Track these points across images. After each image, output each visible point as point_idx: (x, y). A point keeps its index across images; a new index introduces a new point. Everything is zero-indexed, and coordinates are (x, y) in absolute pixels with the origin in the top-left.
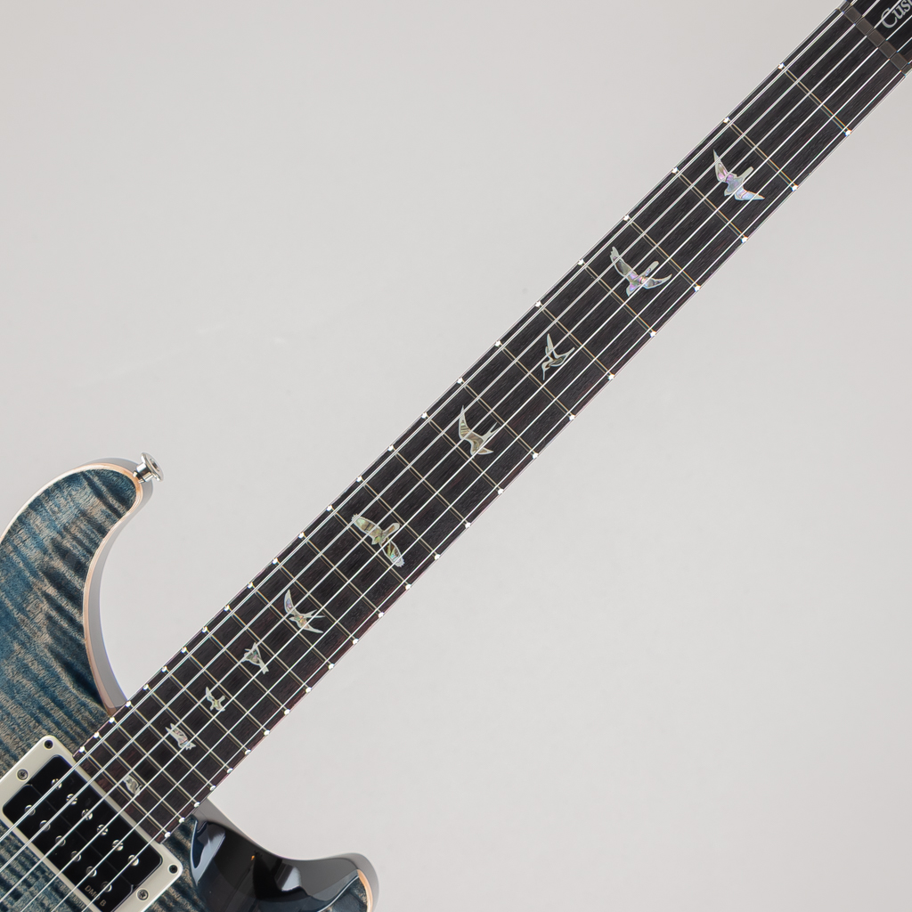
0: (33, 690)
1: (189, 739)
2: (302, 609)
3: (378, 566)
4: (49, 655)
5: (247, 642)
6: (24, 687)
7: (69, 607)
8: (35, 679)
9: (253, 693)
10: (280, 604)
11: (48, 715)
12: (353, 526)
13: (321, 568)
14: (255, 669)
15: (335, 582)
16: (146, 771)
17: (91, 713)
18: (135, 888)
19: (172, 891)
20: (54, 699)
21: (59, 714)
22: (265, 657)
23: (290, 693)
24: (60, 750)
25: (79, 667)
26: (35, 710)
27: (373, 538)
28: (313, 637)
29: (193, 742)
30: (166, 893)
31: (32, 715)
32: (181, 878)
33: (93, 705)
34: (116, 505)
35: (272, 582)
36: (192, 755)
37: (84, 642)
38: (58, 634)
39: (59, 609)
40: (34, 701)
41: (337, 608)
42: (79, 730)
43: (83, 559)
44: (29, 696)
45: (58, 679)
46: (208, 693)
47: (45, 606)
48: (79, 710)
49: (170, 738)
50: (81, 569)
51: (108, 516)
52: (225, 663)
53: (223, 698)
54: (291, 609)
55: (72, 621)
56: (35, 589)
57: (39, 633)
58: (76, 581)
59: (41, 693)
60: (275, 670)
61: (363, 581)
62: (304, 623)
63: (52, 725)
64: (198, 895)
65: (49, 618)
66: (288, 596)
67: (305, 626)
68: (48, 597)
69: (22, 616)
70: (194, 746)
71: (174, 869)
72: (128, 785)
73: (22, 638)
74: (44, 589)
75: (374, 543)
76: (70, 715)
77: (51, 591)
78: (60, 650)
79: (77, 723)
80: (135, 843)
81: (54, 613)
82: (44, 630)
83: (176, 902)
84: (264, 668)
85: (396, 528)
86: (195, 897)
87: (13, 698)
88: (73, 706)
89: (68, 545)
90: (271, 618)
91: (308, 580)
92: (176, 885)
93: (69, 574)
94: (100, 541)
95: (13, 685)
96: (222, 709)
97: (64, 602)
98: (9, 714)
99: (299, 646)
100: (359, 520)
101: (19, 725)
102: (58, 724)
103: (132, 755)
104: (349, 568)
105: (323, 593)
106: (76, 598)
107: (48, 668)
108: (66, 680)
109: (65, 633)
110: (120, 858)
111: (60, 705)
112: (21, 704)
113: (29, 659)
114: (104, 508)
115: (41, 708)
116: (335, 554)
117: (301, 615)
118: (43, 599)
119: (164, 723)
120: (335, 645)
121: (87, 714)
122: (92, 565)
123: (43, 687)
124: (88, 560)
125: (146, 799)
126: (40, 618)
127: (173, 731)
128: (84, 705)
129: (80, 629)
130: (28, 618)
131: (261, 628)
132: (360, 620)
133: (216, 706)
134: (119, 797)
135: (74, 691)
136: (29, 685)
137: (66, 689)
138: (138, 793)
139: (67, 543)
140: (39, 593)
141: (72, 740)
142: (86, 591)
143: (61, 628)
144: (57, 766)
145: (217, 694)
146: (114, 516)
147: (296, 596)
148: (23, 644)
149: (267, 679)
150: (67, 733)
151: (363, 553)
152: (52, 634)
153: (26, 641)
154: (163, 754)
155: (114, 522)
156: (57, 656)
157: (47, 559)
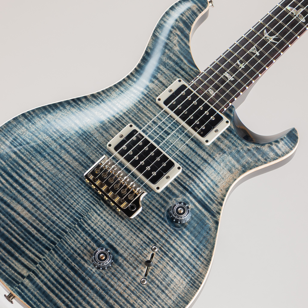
0: (173, 65)
1: (232, 76)
2: (271, 34)
3: (296, 22)
4: (178, 53)
5: (251, 45)
6: (169, 64)
7: (185, 40)
8: (174, 61)
9: (254, 61)
10: (262, 33)
11: (179, 73)
12: (286, 9)
13: (276, 22)
14: (254, 54)
15: (281, 26)
16: (216, 87)
17: (194, 72)
18: (213, 128)
19: (227, 132)
20: (181, 67)
21: (183, 73)
22: (258, 50)
23: (268, 62)
24: (183, 82)
25: (189, 58)
26: (174, 71)
27: (294, 13)
28: (275, 44)
29: (233, 77)
30: (224, 132)
31: (173, 73)
32: (229, 127)
33: (195, 69)
34: (201, 6)
35: (260, 27)
36: (233, 82)
37: (190, 51)
38: (182, 47)
39: (182, 39)
40: (174, 68)
41: (283, 34)
42: (190, 78)
43: (189, 24)
44: (172, 66)
45: (182, 61)
46: (238, 62)
47: (177, 38)
48: (190, 71)
49: (224, 76)
50: (189, 28)
51: (199, 10)
52: (243, 52)
53: (243, 63)
54: (266, 35)
55: (186, 44)
56: (173, 32)
57: (175, 46)
58: (187, 32)
59: (176, 66)
60: (262, 54)
61: (291, 26)
62: (271, 39)
63: (180, 76)
65: (178, 41)
66: (265, 31)
67: (272, 40)
68: (178, 35)
69: (168, 41)
70: (233, 79)
71: (227, 122)
72: (210, 92)
73: (169, 48)
74: (176, 32)
75: (294, 14)
76: (187, 73)
77: (179, 33)
78: (182, 52)
79: (189, 75)
80: (212, 112)
81: (180, 40)
82: (177, 45)
83: (228, 135)
84: (258, 53)
85: (302, 10)
86: (235, 133)
87: (166, 67)
88: (188, 70)
89: (185, 19)
90: (259, 38)
91: (272, 26)
92: (228, 129)
93: (185, 29)
94: (196, 19)
95: (166, 63)
96: (243, 67)
97: (183, 37)
98: (164, 73)
99: (269, 46)
100: (288, 8)
101: (168, 76)
102: (182, 76)
103: (211, 82)
104: (286, 22)
105: (277, 30)
106: (187, 37)
107: (178, 57)
108: (185, 61)
109: (184, 47)
110: (207, 117)
111: (183, 70)
112: (169, 69)
113: (171, 55)
114: (197, 7)
115: (176, 71)
116: (280, 17)
117: (270, 37)
118: (176, 35)
119: (223, 71)
120: (282, 46)
121: (193, 72)
122: (193, 27)
123: (177, 64)
124: (191, 25)
125: (217, 96)
126: (175, 42)
127: (226, 74)
128: (192, 69)
129: (189, 47)
130: (171, 41)
131: (256, 41)
132: (291, 38)
133: (241, 66)
134: (206, 96)
135: (188, 65)
136: (171, 63)
137: (185, 64)
138: (214, 95)
139: (184, 18)
140: (175, 34)
141: (188, 81)
142: (190, 35)
143: (182, 46)
144: (183, 87)
145: (241, 62)
146: (201, 10)
147: (268, 30)
148: (169, 50)
149: (259, 57)
150: (186, 79)
151: (290, 17)
152: (179, 47)
153: (170, 49)
154: (222, 81)
155: (201, 12)
156: (182, 54)
157: (177, 23)
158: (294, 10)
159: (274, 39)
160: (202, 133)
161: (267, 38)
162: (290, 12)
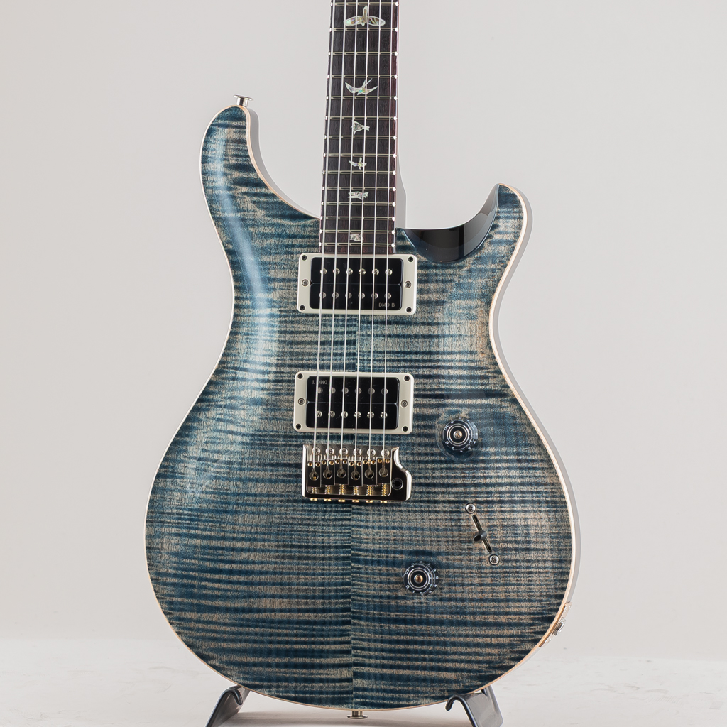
0: (276, 242)
1: (361, 191)
2: (359, 85)
3: (374, 33)
4: (269, 219)
5: (348, 123)
6: (271, 244)
7: (260, 190)
8: (272, 236)
9: (371, 143)
10: (347, 92)
11: (293, 246)
12: (346, 27)
13: (350, 59)
14: (361, 132)
15: (361, 59)
16: (356, 225)
17: (311, 226)
18: (401, 284)
19: (421, 272)
20: (289, 236)
21: (298, 241)
22: (362, 122)
23: (388, 127)
24: (311, 256)
25: (288, 212)
26: (285, 250)
27: (361, 23)
28: (374, 93)
29: (365, 191)
30: (419, 275)
31: (286, 253)
32: (419, 262)
33: (308, 222)
34: (238, 123)
35: (335, 86)
36: (370, 198)
37: (280, 200)
38: (265, 206)
39: (256, 195)
40: (281, 246)
41: (373, 69)
42: (313, 240)
43: (246, 163)
44: (277, 246)
45: (283, 225)
46: (352, 163)
47: (248, 199)
48: (304, 231)
49: (353, 200)
50: (249, 168)
51: (240, 132)
52: (346, 142)
53: (361, 159)
54: (354, 90)
55: (266, 195)
56: (236, 195)
57: (256, 213)
58: (252, 176)
59: (281, 239)
60: (371, 123)
61: (374, 46)
62: (364, 90)
63: (299, 249)
64: (434, 262)
65: (254, 202)
66: (348, 86)
67: (367, 91)
68: (245, 193)
69: (242, 213)
70: (367, 193)
71: (411, 259)
72: (355, 240)
73: (251, 223)
74: (240, 191)
75: (363, 25)
76: (303, 237)
77: (244, 189)
78: (272, 212)
79: (309, 237)
80: (381, 264)
81: (254, 199)
82: (257, 209)
83: (426, 275)
84: (366, 128)
85: (367, 9)
86: (434, 264)
87: (270, 254)
88: (300, 231)
89: (234, 162)
90: (348, 102)
91: (349, 70)
92: (420, 267)
93: (246, 175)
94: (246, 147)
95: (266, 248)
96: (365, 164)
97: (255, 190)
98: (275, 263)
99: (372, 103)
100: (347, 22)
101: (284, 264)
102: (301, 246)
103: (343, 224)
104: (362, 46)
105: (361, 69)
106: (259, 184)
107: (274, 225)
108: (287, 222)
109: (268, 203)
110: (381, 277)
111: (294, 236)
112: (277, 253)
113: (262, 229)
114: (234, 130)
115: (287, 246)
116: (350, 47)
117: (361, 89)
118: (244, 196)
119: (345, 195)
120: (388, 88)
121: (309, 228)
122: (253, 162)
123: (279, 236)
124: (249, 161)
125: (368, 238)
126: (250, 206)
127: (353, 195)
128: (304, 226)
129: (273, 196)
130: (245, 211)
131: (348, 111)
132: (388, 65)
133: (361, 165)
134: (355, 249)
135: (295, 224)
136: (272, 241)
137: (290, 226)
138: (362, 239)
139: (232, 161)
140: (240, 196)
141: (314, 247)
142: (261, 176)
143: (264, 203)
144: (316, 263)
145: (356, 160)
146: (242, 130)
147: (350, 81)
148: (253, 225)
149: (372, 131)
150: (308, 246)
151: (362, 34)
152: (262, 208)
153: (253, 222)
154: (357, 210)
155: (245, 132)
156: (273, 216)
157: (229, 177)
158: (358, 20)
159: (370, 86)
160: (393, 305)
161: (358, 94)
162: (354, 26)
